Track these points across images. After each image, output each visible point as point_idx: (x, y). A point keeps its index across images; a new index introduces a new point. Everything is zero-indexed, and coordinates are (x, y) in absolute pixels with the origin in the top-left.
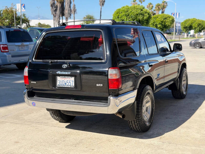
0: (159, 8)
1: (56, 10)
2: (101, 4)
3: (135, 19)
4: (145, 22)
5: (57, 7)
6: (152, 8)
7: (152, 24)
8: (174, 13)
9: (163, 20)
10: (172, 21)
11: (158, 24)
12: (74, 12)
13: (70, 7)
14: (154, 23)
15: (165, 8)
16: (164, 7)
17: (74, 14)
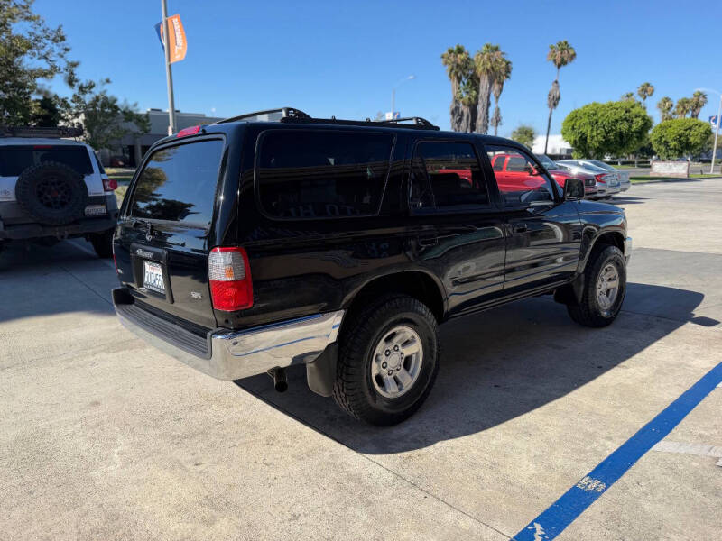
0: (684, 108)
1: (460, 120)
2: (552, 104)
3: (612, 130)
4: (634, 135)
5: (462, 115)
6: (669, 109)
7: (656, 140)
8: (717, 117)
9: (682, 131)
10: (706, 133)
11: (669, 140)
12: (497, 122)
13: (487, 113)
14: (661, 138)
15: (700, 107)
16: (698, 106)
17: (497, 126)
